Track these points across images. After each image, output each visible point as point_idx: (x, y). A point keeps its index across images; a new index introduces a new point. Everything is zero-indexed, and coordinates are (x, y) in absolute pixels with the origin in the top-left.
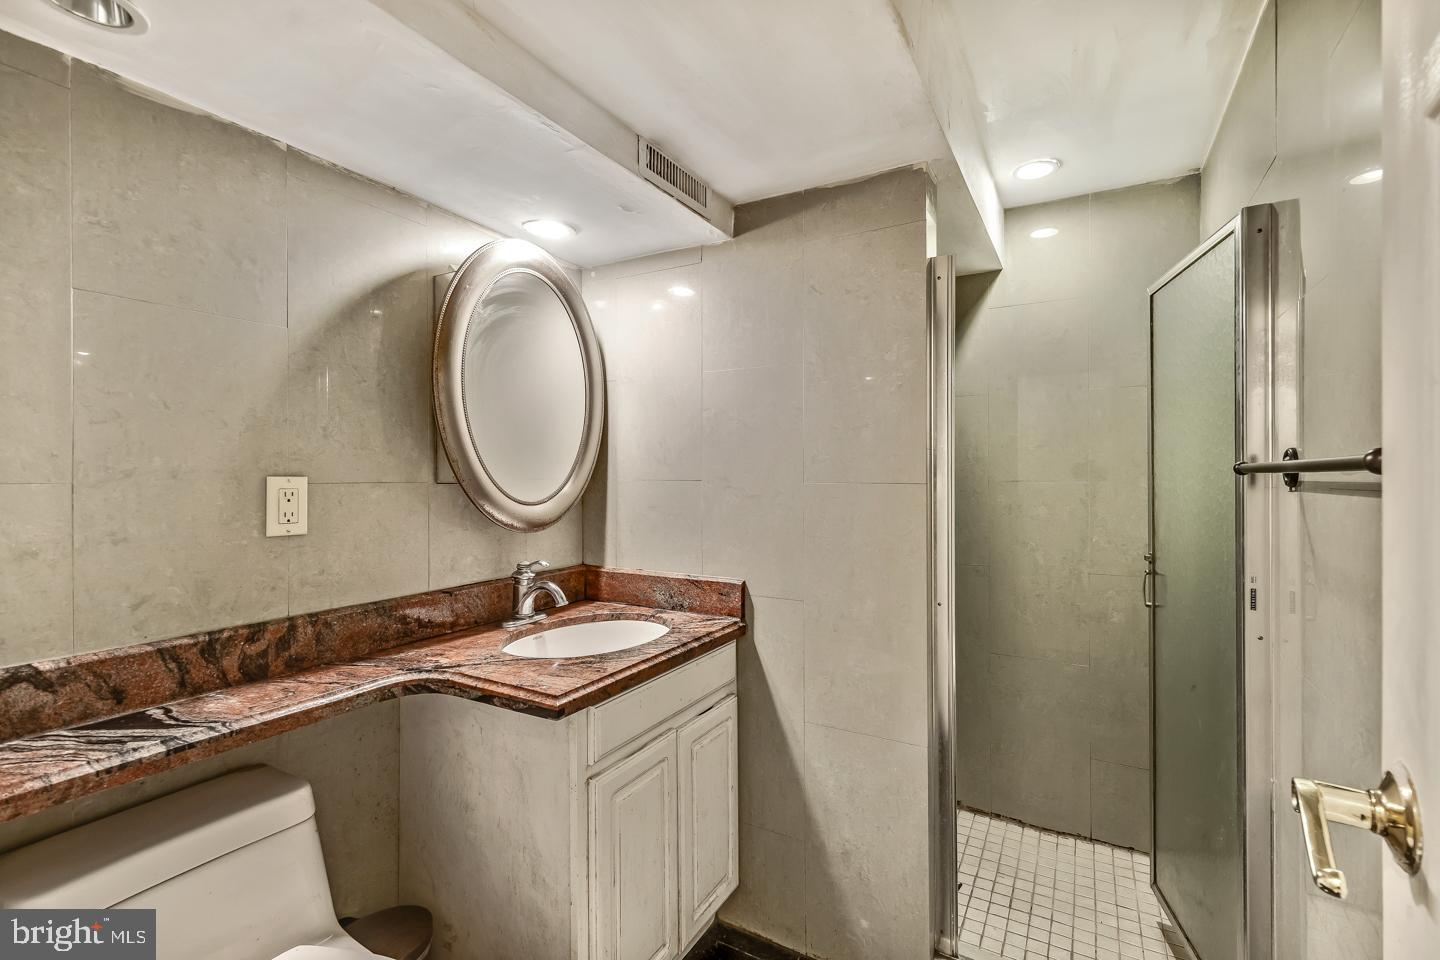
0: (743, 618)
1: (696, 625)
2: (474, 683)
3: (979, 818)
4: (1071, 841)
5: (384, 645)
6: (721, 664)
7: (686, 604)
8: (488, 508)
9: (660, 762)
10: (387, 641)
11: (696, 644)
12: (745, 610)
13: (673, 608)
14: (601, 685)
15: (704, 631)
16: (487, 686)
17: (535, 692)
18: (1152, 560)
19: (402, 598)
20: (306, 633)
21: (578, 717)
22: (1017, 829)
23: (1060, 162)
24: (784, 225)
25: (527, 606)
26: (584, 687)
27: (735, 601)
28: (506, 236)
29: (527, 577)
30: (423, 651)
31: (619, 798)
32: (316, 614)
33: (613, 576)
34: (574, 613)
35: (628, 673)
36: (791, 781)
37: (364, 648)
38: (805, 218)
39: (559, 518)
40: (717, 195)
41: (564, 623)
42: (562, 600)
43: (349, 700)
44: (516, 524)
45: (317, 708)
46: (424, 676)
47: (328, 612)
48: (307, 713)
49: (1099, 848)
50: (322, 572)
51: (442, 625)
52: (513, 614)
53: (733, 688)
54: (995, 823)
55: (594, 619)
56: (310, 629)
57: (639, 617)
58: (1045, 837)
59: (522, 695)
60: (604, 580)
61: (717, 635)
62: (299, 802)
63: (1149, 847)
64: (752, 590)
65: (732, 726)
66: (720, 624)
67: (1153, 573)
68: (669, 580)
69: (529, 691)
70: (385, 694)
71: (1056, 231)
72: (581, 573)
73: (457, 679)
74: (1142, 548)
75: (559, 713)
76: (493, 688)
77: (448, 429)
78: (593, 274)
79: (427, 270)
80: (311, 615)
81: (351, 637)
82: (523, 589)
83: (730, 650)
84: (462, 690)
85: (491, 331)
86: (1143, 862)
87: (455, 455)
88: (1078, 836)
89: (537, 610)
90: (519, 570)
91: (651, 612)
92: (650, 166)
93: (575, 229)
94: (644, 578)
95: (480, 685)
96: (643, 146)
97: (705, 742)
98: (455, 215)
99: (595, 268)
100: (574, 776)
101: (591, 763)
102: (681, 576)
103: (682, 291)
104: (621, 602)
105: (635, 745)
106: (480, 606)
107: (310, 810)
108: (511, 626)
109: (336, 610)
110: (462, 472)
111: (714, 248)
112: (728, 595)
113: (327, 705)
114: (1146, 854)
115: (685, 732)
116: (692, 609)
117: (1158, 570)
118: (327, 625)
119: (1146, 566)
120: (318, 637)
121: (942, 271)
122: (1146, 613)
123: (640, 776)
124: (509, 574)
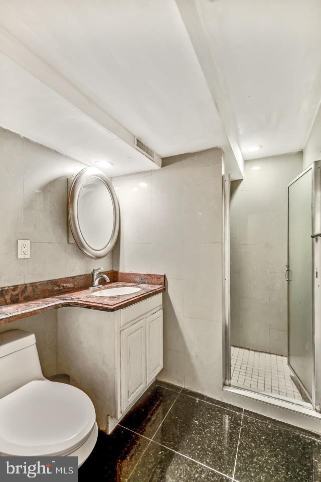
0: (164, 285)
1: (150, 288)
2: (84, 303)
3: (236, 348)
4: (264, 354)
5: (53, 294)
6: (158, 299)
7: (146, 282)
8: (85, 251)
9: (141, 327)
10: (54, 292)
11: (151, 292)
12: (165, 283)
13: (142, 283)
14: (124, 303)
15: (153, 289)
16: (89, 303)
17: (105, 304)
18: (288, 266)
19: (59, 279)
20: (30, 289)
21: (117, 312)
22: (247, 351)
23: (261, 147)
24: (178, 164)
25: (96, 282)
26: (120, 303)
27: (162, 280)
28: (89, 166)
29: (96, 274)
30: (66, 295)
31: (129, 338)
32: (33, 283)
33: (122, 274)
34: (110, 285)
35: (132, 300)
36: (180, 335)
37: (47, 294)
38: (184, 162)
39: (106, 255)
40: (157, 154)
41: (108, 288)
42: (108, 280)
43: (46, 308)
44: (93, 256)
45: (37, 310)
46: (68, 301)
47: (36, 283)
48: (34, 311)
49: (272, 355)
50: (34, 270)
51: (70, 288)
52: (92, 285)
53: (162, 307)
54: (241, 349)
55: (117, 287)
56: (31, 288)
57: (131, 286)
58: (256, 353)
59: (101, 305)
60: (119, 275)
61: (157, 290)
62: (31, 339)
63: (287, 355)
64: (167, 277)
65: (161, 318)
66: (157, 287)
67: (288, 270)
68: (141, 274)
69: (103, 304)
70: (57, 307)
71: (259, 168)
72: (112, 273)
73: (79, 302)
74: (286, 263)
75: (113, 310)
76: (91, 304)
77: (73, 226)
78: (115, 179)
79: (65, 177)
80: (31, 284)
81: (43, 291)
82: (95, 277)
83: (161, 295)
84: (81, 305)
85: (86, 196)
86: (285, 359)
87: (75, 234)
88: (266, 353)
89: (100, 284)
90: (94, 271)
91: (135, 284)
92: (137, 145)
93: (112, 164)
94: (133, 274)
95: (87, 303)
96: (135, 139)
97: (154, 323)
98: (74, 160)
99: (116, 177)
100: (116, 329)
101: (121, 326)
102: (145, 273)
103: (144, 184)
104: (125, 282)
105: (134, 322)
106: (81, 283)
107: (34, 341)
108: (91, 288)
109: (38, 282)
110: (77, 240)
111: (155, 170)
112: (160, 278)
113: (40, 309)
114: (286, 357)
115: (148, 319)
116: (148, 283)
117: (290, 269)
118: (36, 286)
119: (286, 268)
120: (33, 291)
121: (226, 179)
122: (286, 282)
123: (135, 331)
124: (90, 273)
